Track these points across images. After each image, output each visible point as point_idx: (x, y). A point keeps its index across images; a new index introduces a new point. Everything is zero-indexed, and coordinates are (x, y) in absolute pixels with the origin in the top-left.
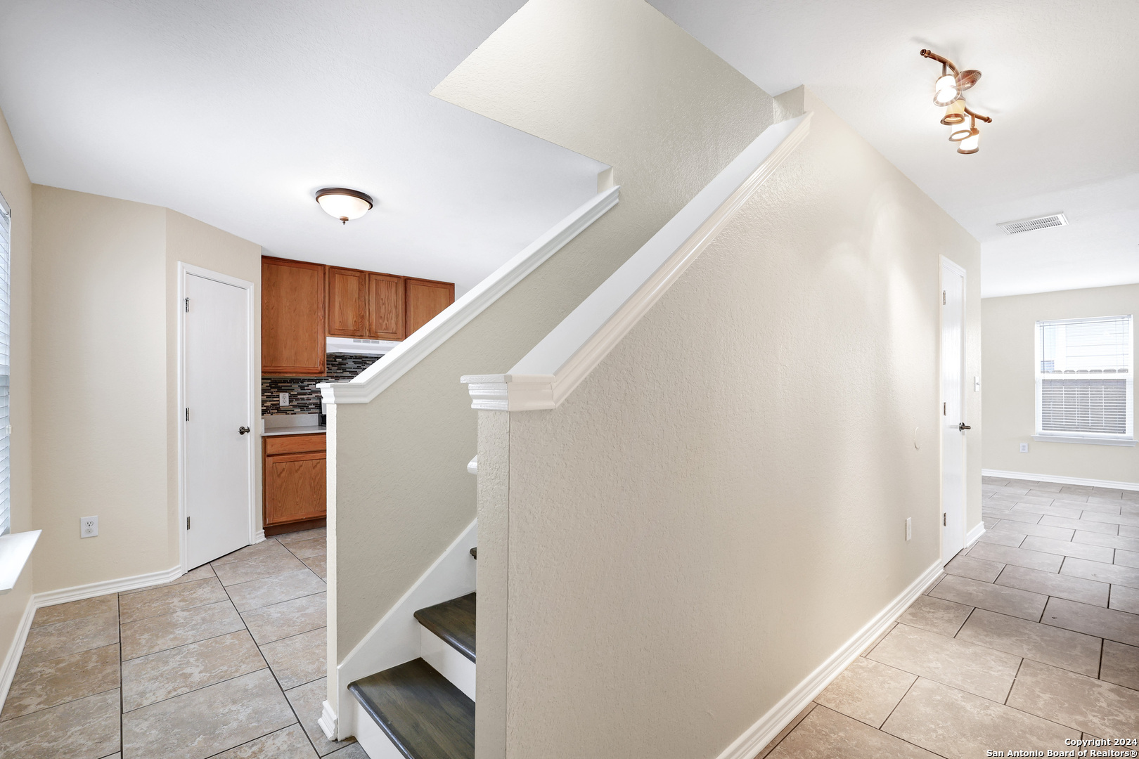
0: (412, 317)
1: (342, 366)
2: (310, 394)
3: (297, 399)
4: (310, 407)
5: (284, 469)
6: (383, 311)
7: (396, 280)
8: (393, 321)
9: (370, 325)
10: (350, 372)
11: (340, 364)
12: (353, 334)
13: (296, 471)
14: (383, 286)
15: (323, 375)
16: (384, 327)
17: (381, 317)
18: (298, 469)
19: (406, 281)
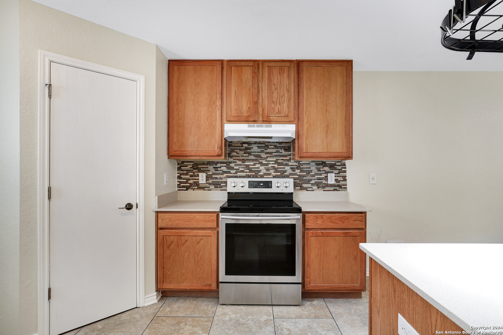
0: (305, 98)
1: (248, 151)
2: (222, 174)
3: (212, 178)
4: (222, 185)
5: (172, 242)
6: (275, 95)
7: (288, 64)
8: (285, 105)
9: (263, 110)
10: (255, 156)
11: (247, 149)
12: (247, 120)
13: (183, 245)
14: (275, 72)
15: (221, 158)
16: (276, 111)
17: (274, 102)
18: (185, 243)
19: (298, 65)
